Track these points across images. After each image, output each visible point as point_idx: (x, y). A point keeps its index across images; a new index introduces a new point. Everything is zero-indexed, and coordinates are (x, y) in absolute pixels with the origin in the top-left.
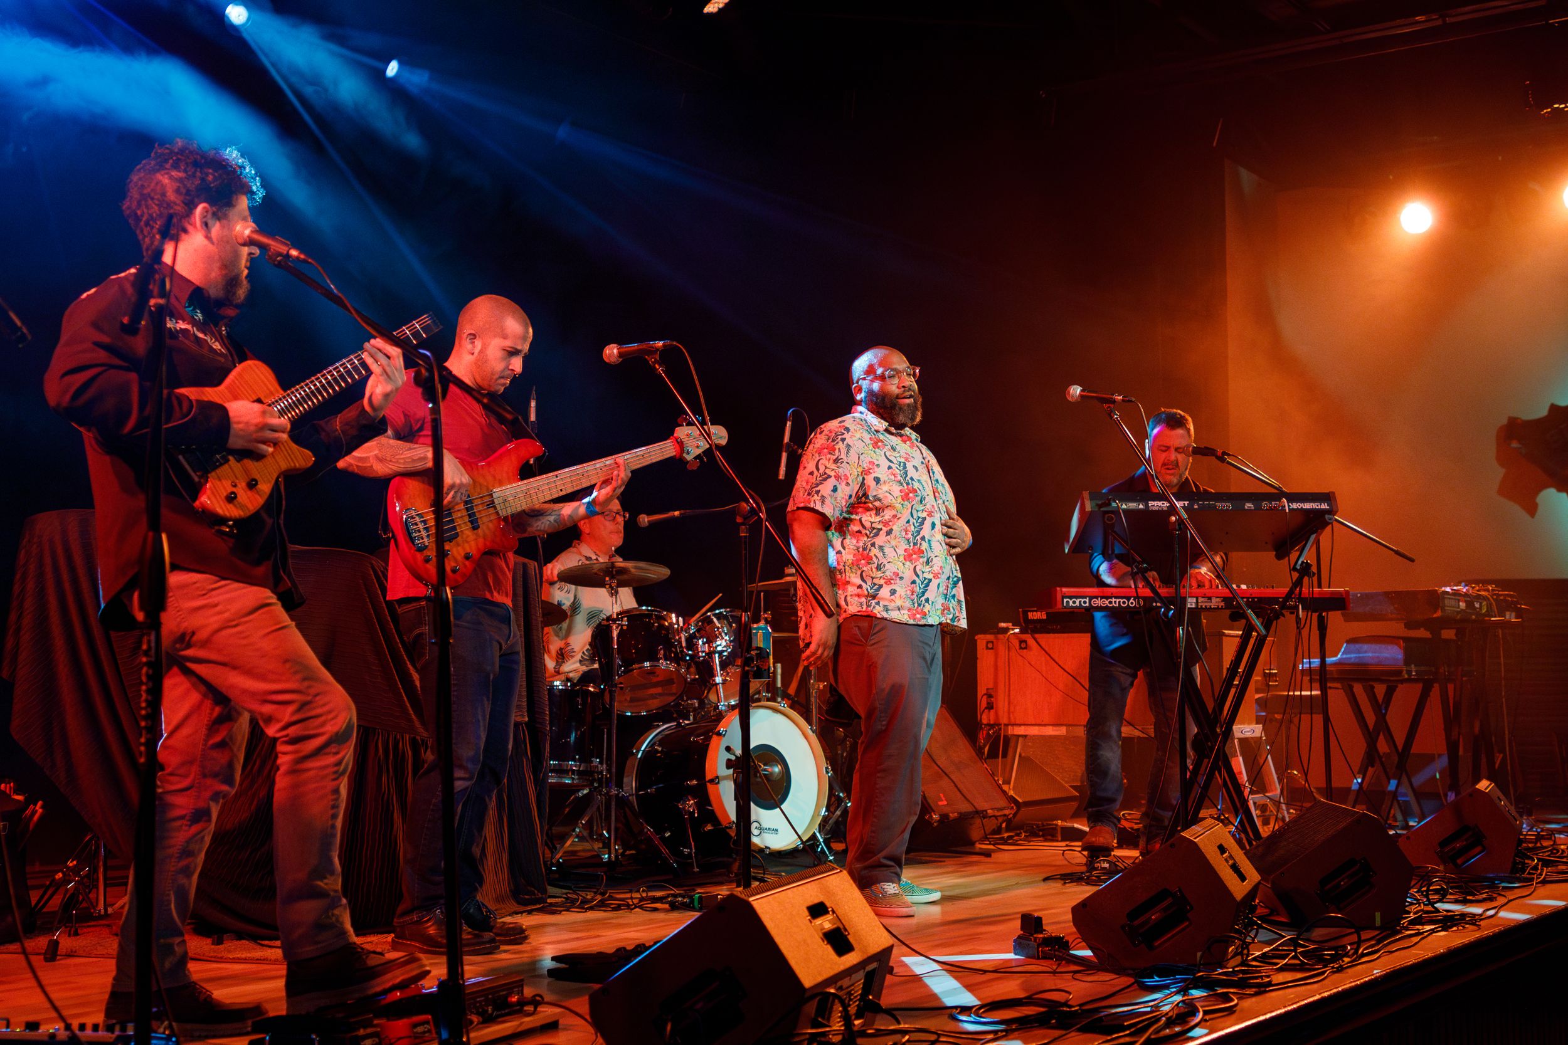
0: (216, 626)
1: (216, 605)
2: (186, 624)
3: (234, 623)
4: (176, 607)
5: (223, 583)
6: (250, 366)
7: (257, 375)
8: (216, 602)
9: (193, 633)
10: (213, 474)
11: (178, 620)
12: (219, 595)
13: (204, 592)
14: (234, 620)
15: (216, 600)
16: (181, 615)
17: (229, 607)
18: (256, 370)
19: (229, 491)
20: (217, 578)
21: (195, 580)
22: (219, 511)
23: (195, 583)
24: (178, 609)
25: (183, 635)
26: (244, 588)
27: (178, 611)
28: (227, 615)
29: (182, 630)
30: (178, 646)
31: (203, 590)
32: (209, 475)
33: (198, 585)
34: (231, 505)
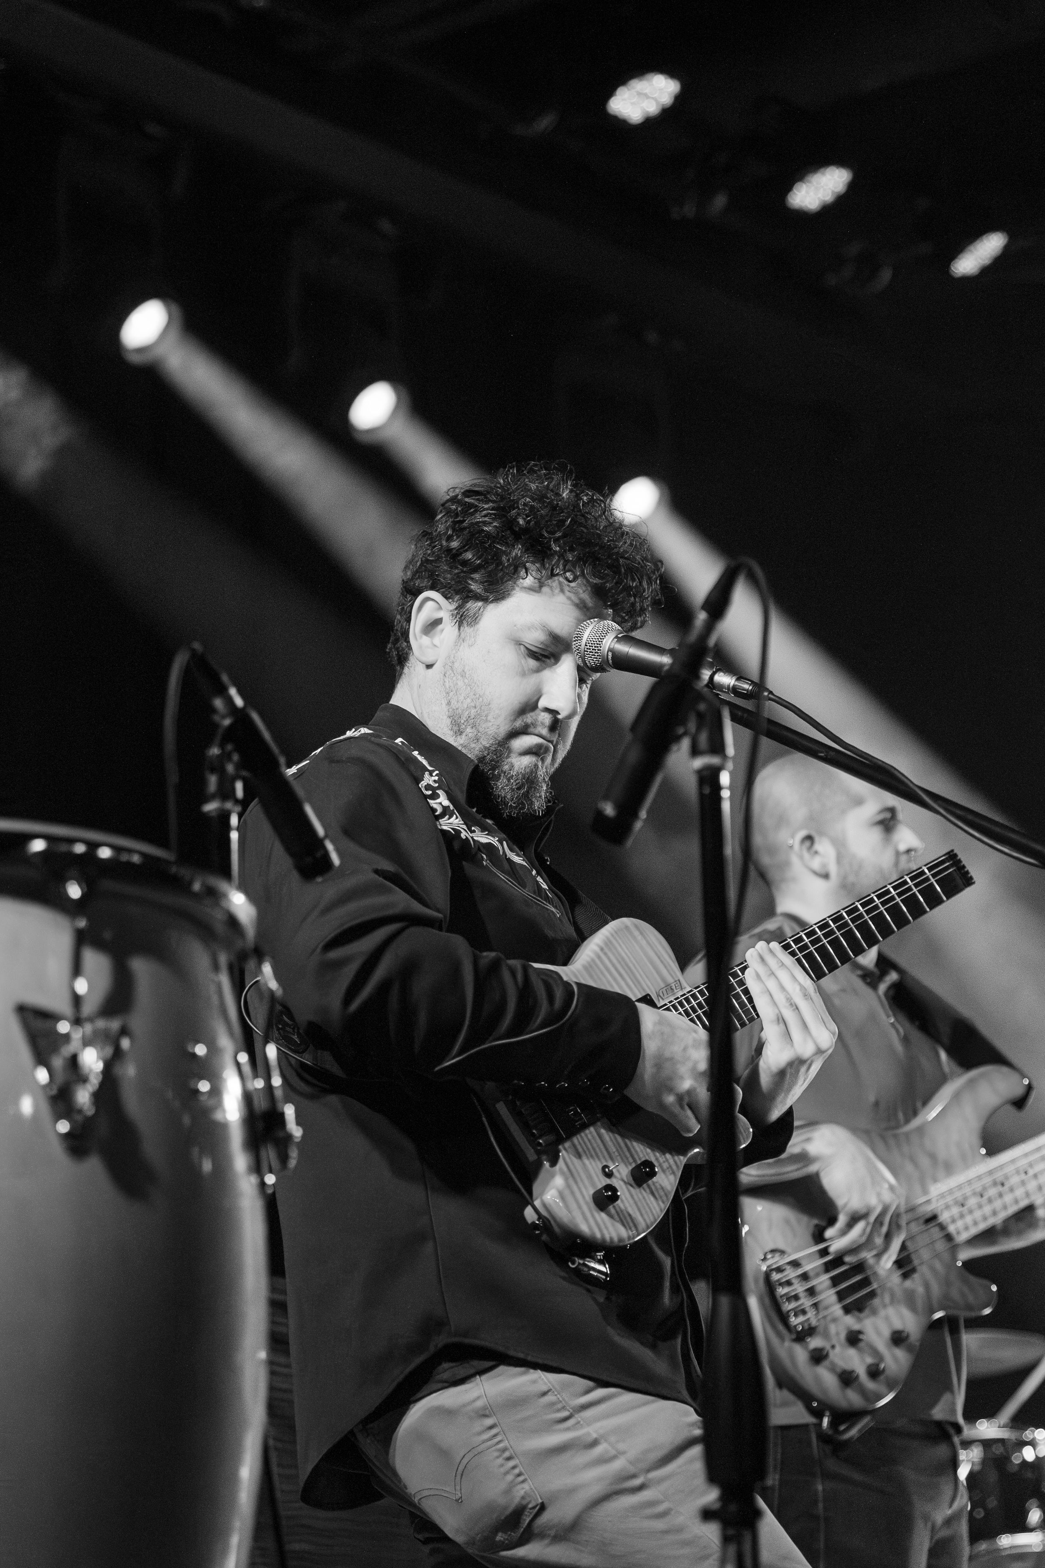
0: (595, 1490)
1: (595, 1443)
2: (526, 1486)
3: (637, 1482)
4: (504, 1450)
5: (601, 1392)
6: (627, 927)
7: (641, 948)
8: (595, 1436)
9: (542, 1508)
10: (567, 1144)
11: (510, 1477)
12: (597, 1419)
13: (565, 1414)
14: (634, 1476)
15: (591, 1431)
16: (514, 1467)
17: (621, 1446)
18: (639, 937)
19: (600, 1186)
20: (591, 1384)
21: (545, 1388)
22: (584, 1228)
23: (544, 1394)
24: (507, 1454)
25: (519, 1512)
26: (645, 1404)
27: (509, 1459)
28: (618, 1465)
29: (517, 1500)
30: (500, 1537)
31: (564, 1408)
32: (561, 1147)
33: (549, 1398)
34: (603, 1215)
